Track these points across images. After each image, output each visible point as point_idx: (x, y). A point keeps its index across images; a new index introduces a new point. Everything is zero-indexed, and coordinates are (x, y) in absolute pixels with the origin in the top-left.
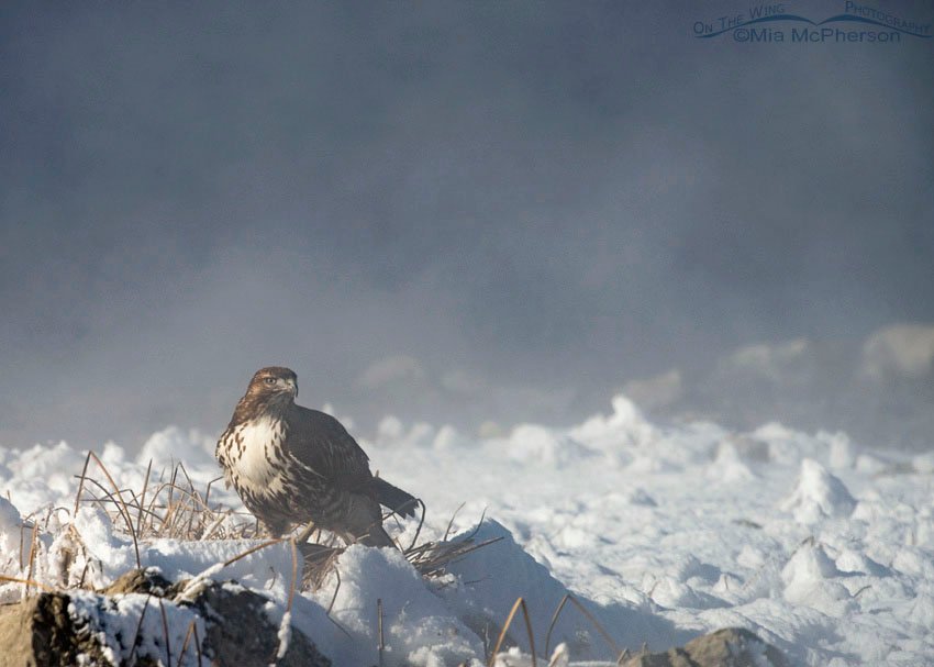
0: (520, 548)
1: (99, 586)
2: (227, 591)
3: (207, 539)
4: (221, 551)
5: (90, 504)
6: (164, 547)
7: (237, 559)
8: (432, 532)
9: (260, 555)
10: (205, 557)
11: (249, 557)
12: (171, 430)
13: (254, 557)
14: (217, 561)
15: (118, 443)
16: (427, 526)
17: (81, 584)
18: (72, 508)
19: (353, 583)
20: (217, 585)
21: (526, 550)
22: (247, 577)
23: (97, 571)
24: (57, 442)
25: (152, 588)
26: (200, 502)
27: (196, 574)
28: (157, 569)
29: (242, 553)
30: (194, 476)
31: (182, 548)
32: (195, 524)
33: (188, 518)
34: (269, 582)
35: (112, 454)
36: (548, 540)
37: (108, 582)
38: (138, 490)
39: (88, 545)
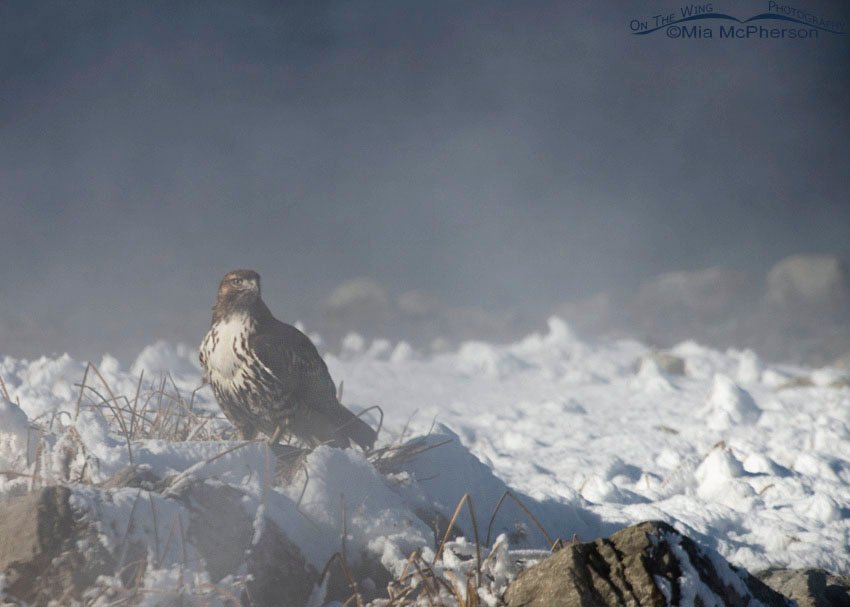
0: (466, 450)
1: (96, 480)
2: (208, 486)
3: (191, 440)
4: (204, 451)
5: (89, 409)
6: (153, 447)
7: (218, 457)
8: (389, 435)
9: (238, 454)
10: (190, 456)
11: (228, 456)
12: (161, 344)
13: (233, 456)
14: (200, 459)
15: (114, 355)
16: (385, 429)
17: (81, 478)
18: (73, 412)
19: (319, 480)
20: (201, 481)
21: (472, 452)
22: (227, 474)
23: (95, 468)
24: (61, 354)
25: (143, 483)
26: (186, 408)
27: (182, 471)
28: (147, 466)
29: (222, 452)
30: (181, 385)
31: (170, 448)
32: (181, 427)
33: (174, 421)
34: (246, 478)
35: (108, 365)
36: (491, 443)
37: (104, 477)
38: (131, 396)
39: (87, 444)
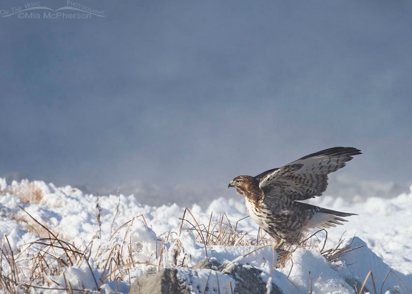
0: (370, 250)
1: (190, 266)
2: (244, 268)
3: (236, 245)
4: (242, 251)
5: (187, 230)
6: (218, 249)
7: (249, 254)
8: (333, 243)
9: (259, 253)
10: (235, 253)
11: (254, 253)
12: (221, 199)
13: (257, 253)
14: (240, 255)
15: (198, 204)
16: (330, 240)
17: (182, 264)
18: (178, 233)
19: (298, 265)
20: (240, 265)
21: (373, 251)
22: (253, 262)
23: (189, 259)
24: (172, 204)
25: (212, 267)
26: (233, 230)
27: (231, 261)
28: (215, 258)
29: (251, 251)
30: (230, 218)
31: (225, 250)
32: (231, 239)
33: (228, 236)
34: (263, 264)
35: (196, 209)
36: (382, 247)
37: (194, 264)
38: (207, 225)
39: (185, 248)
